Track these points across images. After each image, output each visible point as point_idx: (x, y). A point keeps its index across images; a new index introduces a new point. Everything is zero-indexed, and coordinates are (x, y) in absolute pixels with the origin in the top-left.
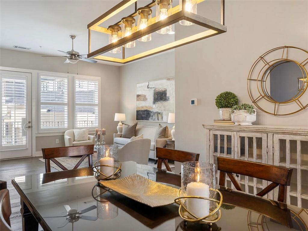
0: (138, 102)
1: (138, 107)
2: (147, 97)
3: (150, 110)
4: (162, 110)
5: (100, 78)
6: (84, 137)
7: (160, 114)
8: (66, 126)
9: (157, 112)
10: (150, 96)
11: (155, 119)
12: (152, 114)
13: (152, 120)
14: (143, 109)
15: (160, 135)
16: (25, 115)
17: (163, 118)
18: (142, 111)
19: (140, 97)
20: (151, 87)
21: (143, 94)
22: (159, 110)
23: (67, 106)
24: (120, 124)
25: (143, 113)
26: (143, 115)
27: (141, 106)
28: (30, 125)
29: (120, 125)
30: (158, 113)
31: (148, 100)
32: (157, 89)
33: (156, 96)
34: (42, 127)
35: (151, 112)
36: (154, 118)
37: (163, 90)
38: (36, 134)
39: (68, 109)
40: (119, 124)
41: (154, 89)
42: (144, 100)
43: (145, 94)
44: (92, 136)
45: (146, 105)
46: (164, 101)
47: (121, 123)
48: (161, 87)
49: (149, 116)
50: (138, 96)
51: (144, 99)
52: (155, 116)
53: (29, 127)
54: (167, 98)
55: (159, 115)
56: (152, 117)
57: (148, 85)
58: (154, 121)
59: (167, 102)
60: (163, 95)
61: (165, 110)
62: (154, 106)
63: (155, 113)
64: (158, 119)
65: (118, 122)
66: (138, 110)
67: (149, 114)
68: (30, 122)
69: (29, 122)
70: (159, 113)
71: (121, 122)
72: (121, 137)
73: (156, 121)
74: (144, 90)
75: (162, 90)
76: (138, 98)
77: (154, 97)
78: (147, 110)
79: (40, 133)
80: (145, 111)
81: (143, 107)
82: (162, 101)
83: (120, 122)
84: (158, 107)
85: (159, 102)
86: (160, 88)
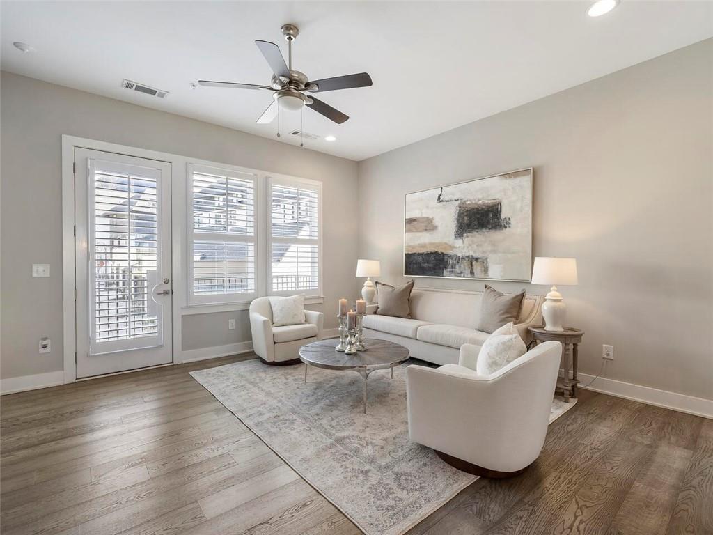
0: (409, 235)
1: (410, 246)
2: (437, 222)
3: (445, 252)
4: (484, 252)
5: (320, 184)
6: (295, 315)
7: (479, 260)
8: (251, 288)
9: (468, 257)
10: (446, 220)
11: (461, 273)
12: (451, 262)
13: (453, 275)
14: (424, 251)
15: (503, 314)
16: (155, 264)
17: (489, 269)
18: (421, 254)
19: (415, 223)
20: (447, 199)
21: (424, 216)
22: (474, 252)
23: (253, 244)
24: (368, 283)
25: (423, 259)
26: (424, 263)
27: (419, 244)
28: (168, 287)
29: (368, 286)
30: (472, 260)
31: (439, 228)
32: (467, 203)
33: (466, 218)
34: (197, 293)
35: (450, 257)
36: (457, 269)
37: (489, 202)
38: (182, 308)
39: (256, 251)
40: (366, 284)
41: (459, 202)
42: (426, 230)
43: (431, 217)
44: (315, 314)
45: (433, 241)
46: (493, 231)
47: (370, 282)
48: (480, 197)
49: (442, 266)
50: (410, 221)
51: (426, 226)
52: (462, 266)
53: (166, 293)
54: (503, 223)
55: (474, 263)
56: (452, 267)
57: (439, 196)
58: (460, 277)
59: (501, 231)
60: (488, 215)
61: (494, 252)
62: (459, 243)
63: (460, 260)
64: (472, 273)
65: (364, 279)
66: (410, 253)
67: (442, 260)
68: (168, 281)
69: (166, 282)
70: (477, 259)
71: (372, 279)
72: (375, 313)
73: (464, 276)
74: (427, 207)
75: (483, 205)
76: (408, 225)
77: (458, 221)
78: (436, 253)
79: (191, 307)
80: (429, 254)
81: (424, 246)
82: (484, 230)
83: (369, 279)
84: (470, 245)
85: (476, 233)
86: (479, 200)
